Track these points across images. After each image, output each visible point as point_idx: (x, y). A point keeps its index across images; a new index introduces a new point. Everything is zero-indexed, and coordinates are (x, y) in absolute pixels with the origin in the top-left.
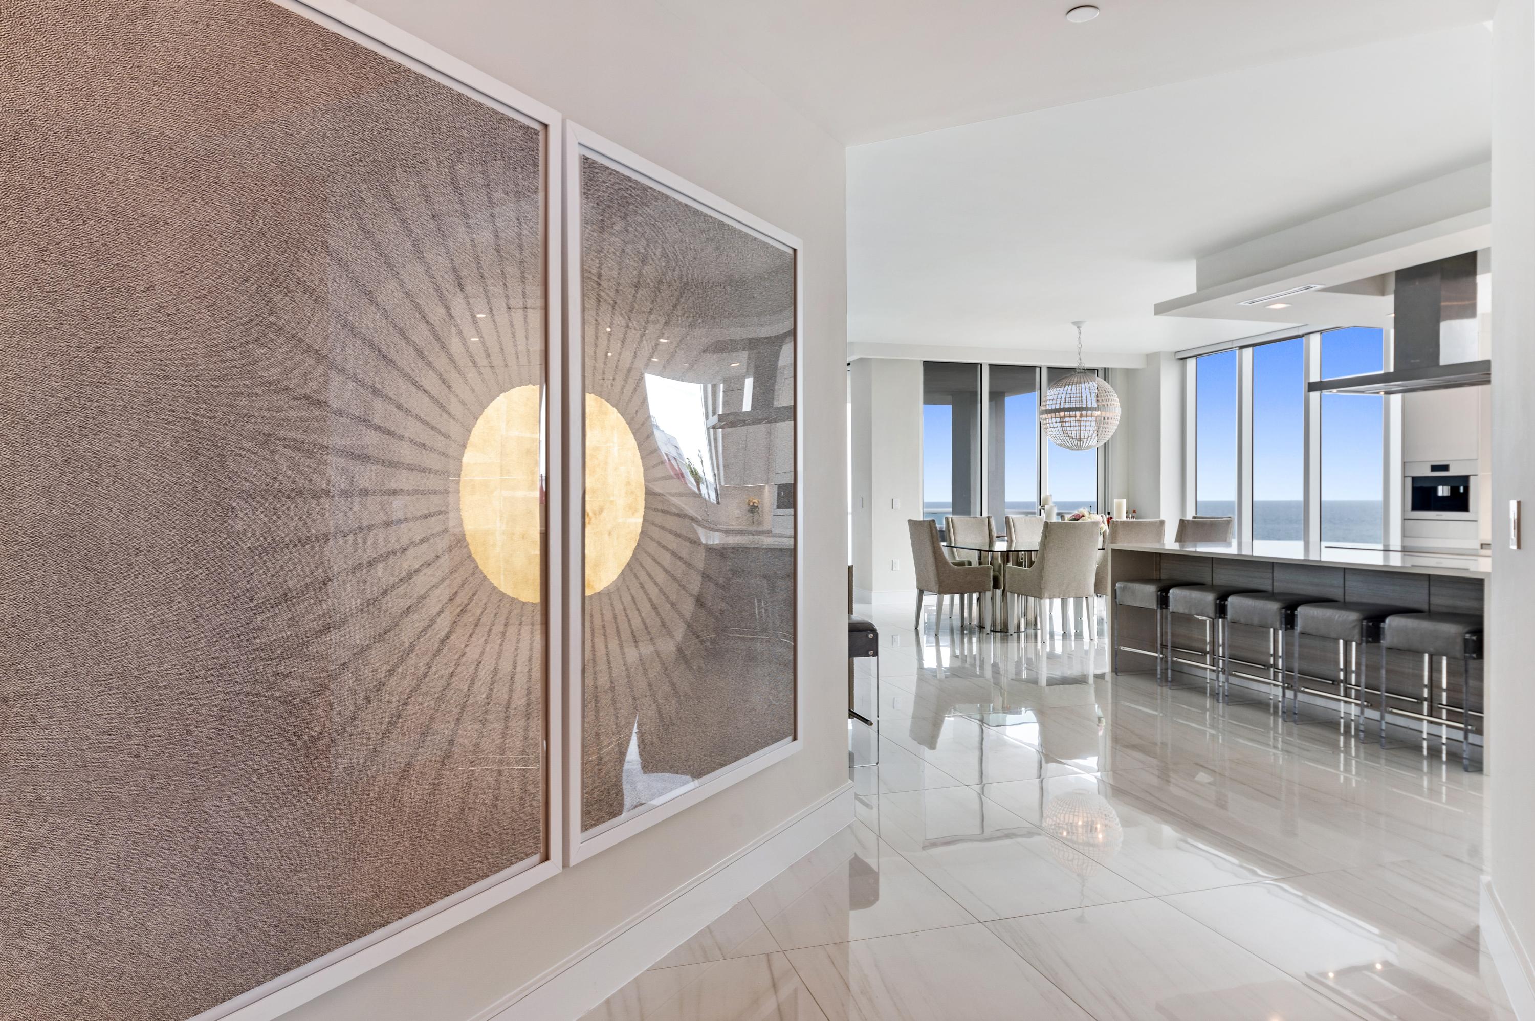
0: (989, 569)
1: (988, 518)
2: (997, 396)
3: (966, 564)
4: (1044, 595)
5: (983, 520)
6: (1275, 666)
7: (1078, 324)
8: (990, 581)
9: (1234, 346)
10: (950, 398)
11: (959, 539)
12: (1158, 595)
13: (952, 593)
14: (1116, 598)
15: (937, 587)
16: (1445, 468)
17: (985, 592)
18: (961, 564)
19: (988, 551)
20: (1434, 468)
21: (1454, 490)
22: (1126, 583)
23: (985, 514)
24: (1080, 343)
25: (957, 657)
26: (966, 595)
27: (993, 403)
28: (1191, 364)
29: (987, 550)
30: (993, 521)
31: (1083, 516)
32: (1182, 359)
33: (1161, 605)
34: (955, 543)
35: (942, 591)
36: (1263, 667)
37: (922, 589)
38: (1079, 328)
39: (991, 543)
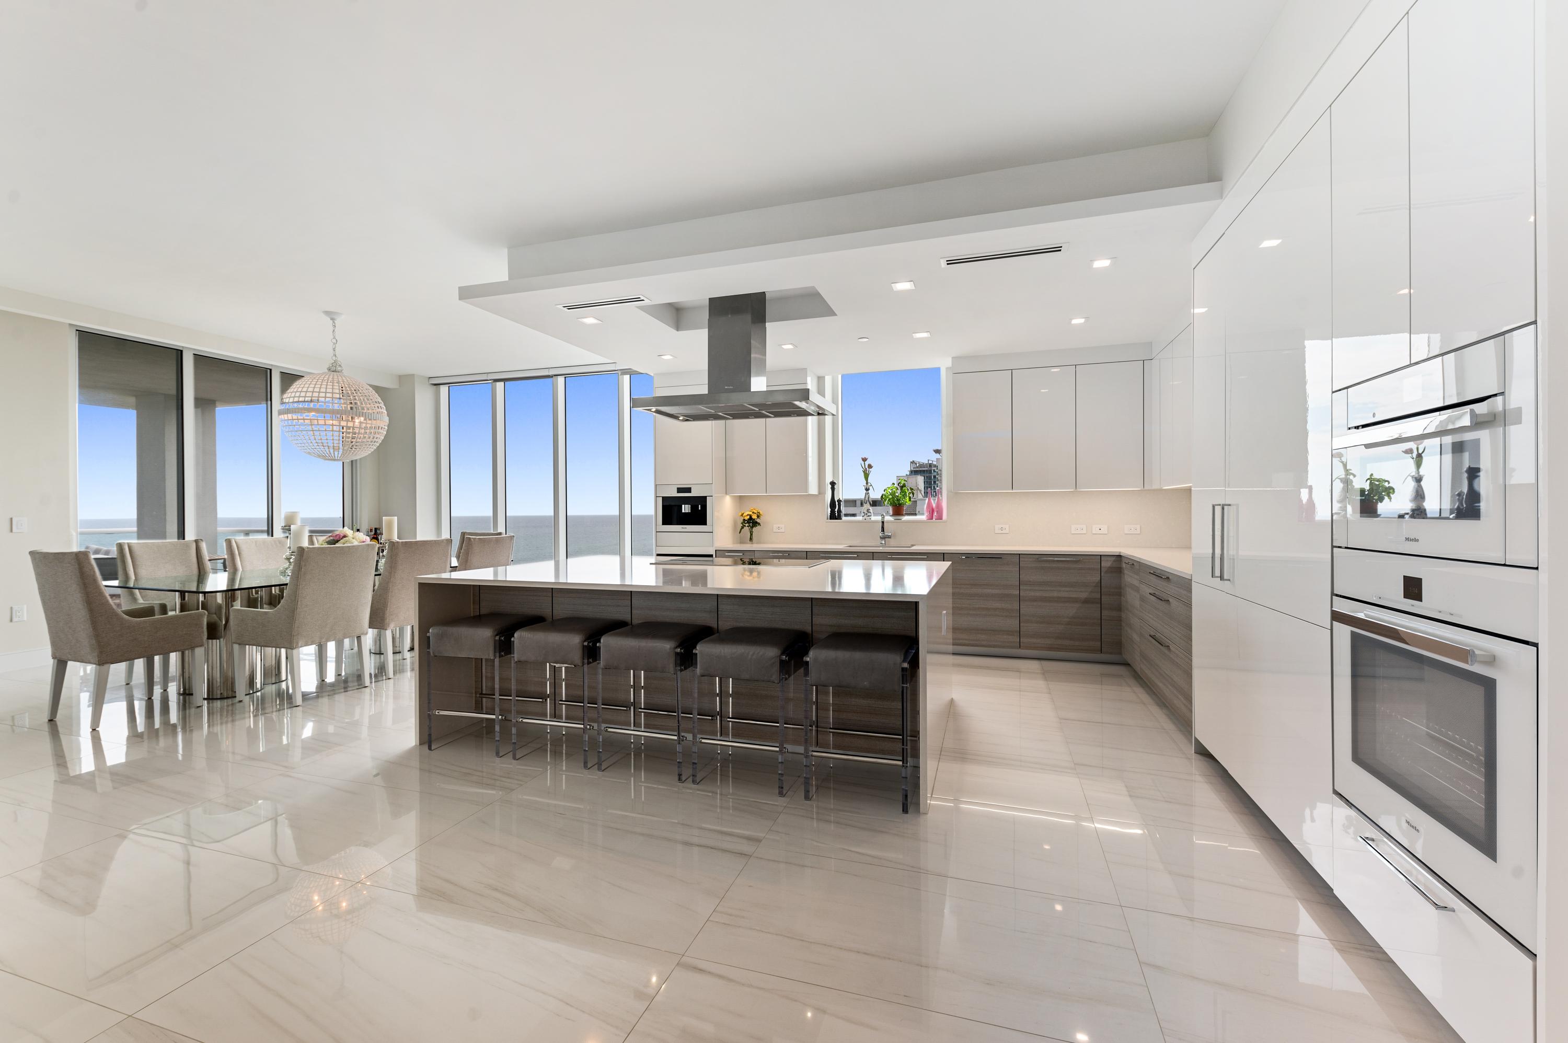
0: (201, 615)
1: (197, 541)
2: (205, 403)
3: (157, 609)
4: (297, 643)
5: (187, 545)
6: (635, 704)
7: (332, 316)
8: (203, 632)
9: (488, 379)
10: (132, 400)
11: (143, 572)
12: (495, 641)
13: (128, 657)
14: (429, 647)
15: (96, 654)
16: (688, 490)
17: (192, 648)
18: (148, 612)
19: (198, 592)
20: (680, 490)
21: (694, 508)
22: (445, 628)
23: (190, 535)
24: (334, 338)
25: (140, 736)
26: (157, 658)
27: (199, 410)
28: (444, 390)
29: (195, 589)
30: (204, 546)
31: (345, 536)
32: (435, 385)
33: (500, 652)
34: (136, 579)
35: (104, 658)
36: (625, 708)
37: (64, 658)
38: (332, 319)
39: (201, 576)
